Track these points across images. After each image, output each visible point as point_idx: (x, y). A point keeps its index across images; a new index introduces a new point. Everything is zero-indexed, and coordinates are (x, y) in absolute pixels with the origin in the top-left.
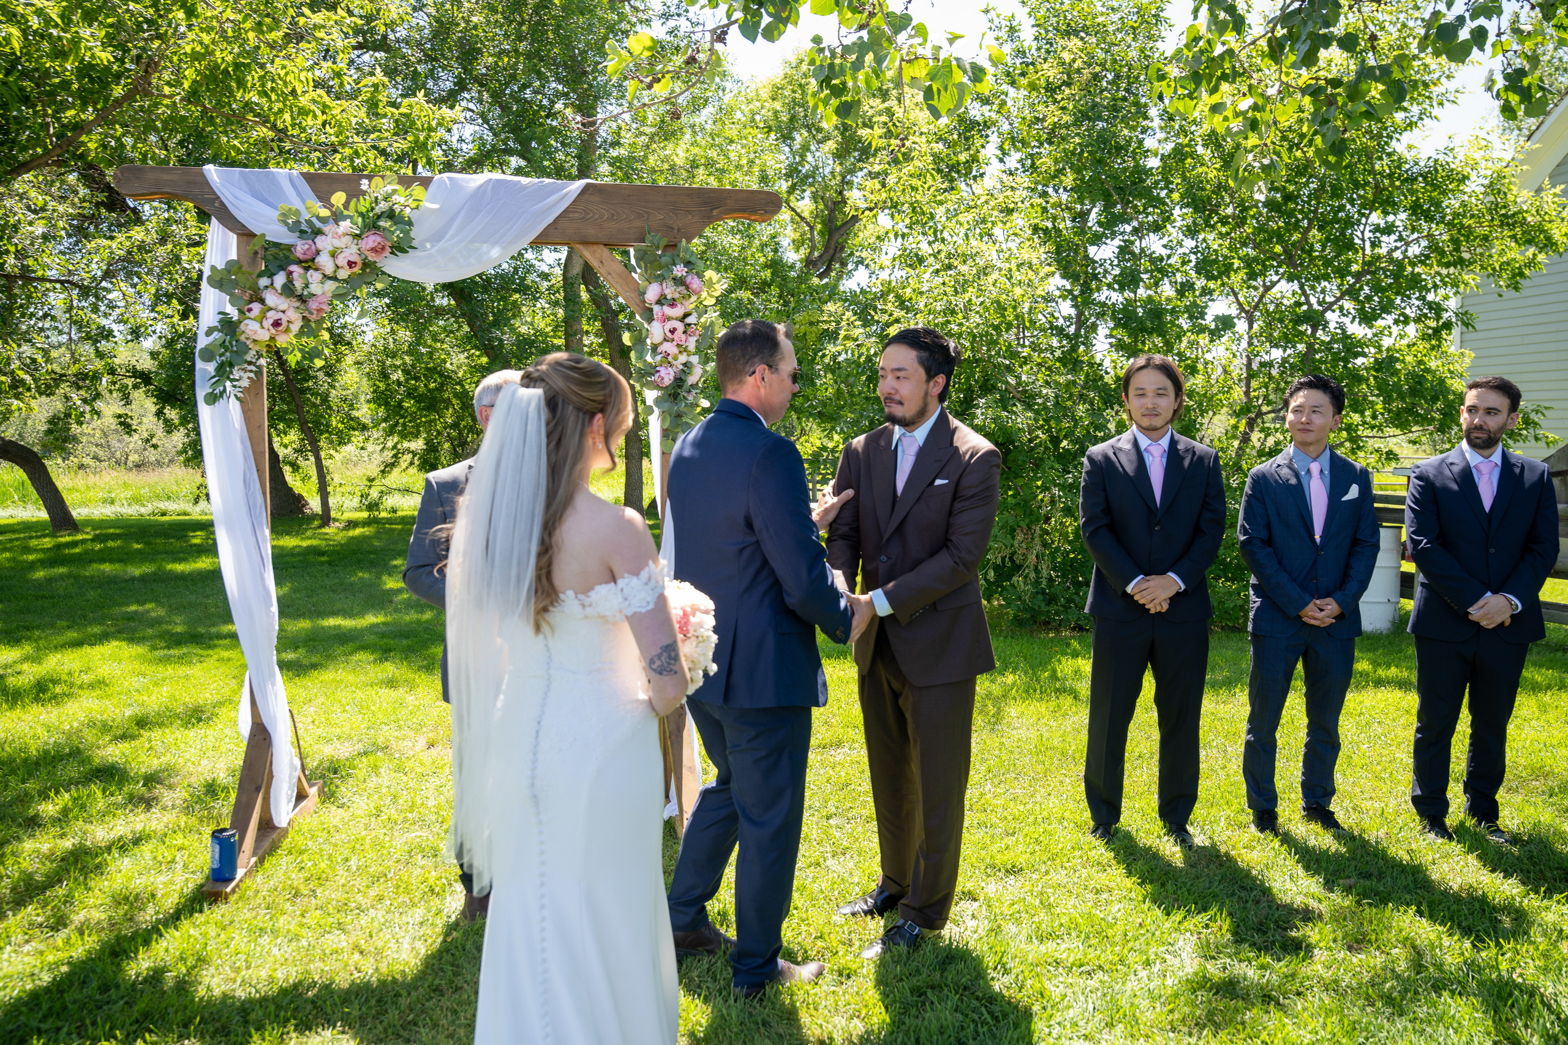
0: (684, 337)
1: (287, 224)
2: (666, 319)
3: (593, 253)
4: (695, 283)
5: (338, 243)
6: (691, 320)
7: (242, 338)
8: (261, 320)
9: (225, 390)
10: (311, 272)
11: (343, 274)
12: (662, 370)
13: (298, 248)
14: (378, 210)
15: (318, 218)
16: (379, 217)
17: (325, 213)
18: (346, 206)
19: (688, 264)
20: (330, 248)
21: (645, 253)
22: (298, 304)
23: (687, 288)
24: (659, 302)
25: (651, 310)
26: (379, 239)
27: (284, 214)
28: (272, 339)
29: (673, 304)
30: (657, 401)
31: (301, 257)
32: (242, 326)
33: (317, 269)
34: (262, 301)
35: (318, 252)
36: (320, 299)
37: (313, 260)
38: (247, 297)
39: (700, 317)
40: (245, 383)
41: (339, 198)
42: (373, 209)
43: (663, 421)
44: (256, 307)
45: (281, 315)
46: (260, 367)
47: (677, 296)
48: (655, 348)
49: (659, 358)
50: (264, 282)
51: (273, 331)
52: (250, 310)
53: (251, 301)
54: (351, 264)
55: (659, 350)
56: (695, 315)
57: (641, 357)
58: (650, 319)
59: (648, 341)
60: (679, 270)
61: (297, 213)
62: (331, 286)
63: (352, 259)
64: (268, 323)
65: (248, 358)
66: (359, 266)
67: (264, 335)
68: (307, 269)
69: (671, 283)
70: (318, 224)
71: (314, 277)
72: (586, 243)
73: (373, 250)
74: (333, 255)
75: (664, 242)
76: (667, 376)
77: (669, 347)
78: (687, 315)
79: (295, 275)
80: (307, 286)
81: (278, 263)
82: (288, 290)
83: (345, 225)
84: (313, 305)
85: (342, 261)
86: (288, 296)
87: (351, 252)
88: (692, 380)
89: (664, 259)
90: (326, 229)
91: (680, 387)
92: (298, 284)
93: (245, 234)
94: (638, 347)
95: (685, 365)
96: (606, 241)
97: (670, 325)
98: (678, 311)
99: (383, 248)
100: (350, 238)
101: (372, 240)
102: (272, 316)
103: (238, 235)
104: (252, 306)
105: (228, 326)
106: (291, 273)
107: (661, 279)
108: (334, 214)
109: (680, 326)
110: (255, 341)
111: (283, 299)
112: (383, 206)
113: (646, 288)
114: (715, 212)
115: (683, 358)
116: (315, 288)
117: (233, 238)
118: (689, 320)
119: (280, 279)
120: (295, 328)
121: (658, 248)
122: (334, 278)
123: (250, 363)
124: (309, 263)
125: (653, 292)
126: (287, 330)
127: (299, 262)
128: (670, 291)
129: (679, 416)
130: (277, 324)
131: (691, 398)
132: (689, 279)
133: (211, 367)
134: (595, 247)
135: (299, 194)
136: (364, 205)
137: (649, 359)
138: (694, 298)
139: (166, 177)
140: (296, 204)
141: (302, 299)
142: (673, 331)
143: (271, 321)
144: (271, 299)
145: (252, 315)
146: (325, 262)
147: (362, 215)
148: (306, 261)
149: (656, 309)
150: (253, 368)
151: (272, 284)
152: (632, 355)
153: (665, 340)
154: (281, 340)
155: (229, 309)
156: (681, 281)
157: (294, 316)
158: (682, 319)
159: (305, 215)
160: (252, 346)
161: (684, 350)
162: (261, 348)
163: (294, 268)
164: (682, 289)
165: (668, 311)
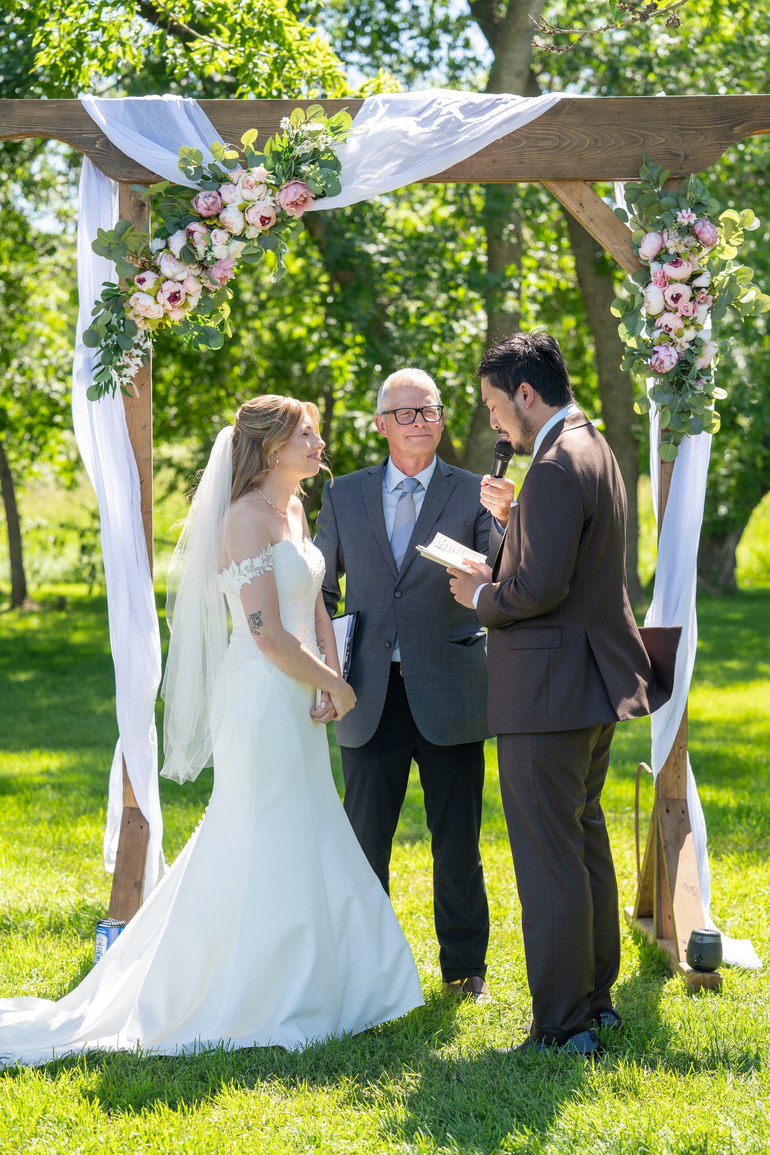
0: (691, 306)
1: (187, 172)
2: (666, 281)
3: (570, 193)
4: (707, 231)
5: (247, 194)
6: (702, 282)
7: (130, 315)
8: (155, 293)
9: (110, 381)
10: (216, 230)
11: (252, 233)
12: (661, 350)
13: (201, 202)
14: (298, 151)
15: (225, 162)
16: (299, 161)
17: (232, 155)
18: (259, 144)
19: (698, 206)
20: (239, 202)
21: (640, 192)
22: (198, 272)
23: (697, 238)
24: (658, 258)
25: (648, 269)
26: (301, 191)
27: (185, 160)
28: (166, 315)
29: (676, 263)
30: (656, 393)
31: (204, 213)
32: (132, 301)
33: (222, 228)
34: (157, 270)
35: (224, 206)
36: (223, 265)
37: (217, 216)
38: (138, 265)
39: (714, 273)
40: (132, 371)
41: (250, 137)
42: (291, 150)
43: (661, 420)
44: (149, 276)
45: (178, 287)
46: (146, 351)
47: (682, 249)
48: (652, 321)
49: (657, 334)
50: (157, 244)
51: (169, 306)
52: (142, 281)
53: (143, 269)
54: (264, 220)
55: (658, 323)
56: (707, 274)
57: (633, 332)
58: (646, 282)
59: (643, 311)
60: (685, 217)
61: (198, 155)
62: (238, 247)
63: (266, 215)
64: (163, 298)
65: (136, 340)
66: (273, 222)
67: (156, 312)
68: (210, 228)
69: (674, 233)
70: (224, 169)
71: (219, 236)
72: (560, 179)
73: (295, 204)
74: (243, 209)
75: (666, 174)
76: (669, 358)
77: (671, 320)
78: (695, 276)
79: (196, 236)
80: (210, 249)
81: (176, 220)
82: (188, 254)
83: (260, 172)
84: (217, 273)
85: (253, 217)
86: (188, 263)
87: (264, 206)
88: (700, 363)
89: (666, 201)
90: (236, 175)
91: (686, 372)
92: (201, 249)
94: (630, 319)
95: (692, 343)
96: (587, 177)
97: (672, 290)
98: (684, 271)
99: (305, 201)
100: (262, 188)
101: (292, 192)
102: (169, 288)
103: (121, 182)
104: (143, 275)
105: (114, 300)
106: (191, 233)
107: (661, 227)
108: (242, 155)
109: (686, 291)
110: (145, 319)
111: (181, 266)
112: (306, 148)
113: (641, 239)
114: (737, 130)
115: (690, 334)
116: (219, 251)
117: (114, 189)
118: (699, 282)
119: (178, 241)
120: (193, 302)
121: (657, 184)
122: (242, 238)
123: (137, 346)
124: (212, 221)
125: (650, 245)
126: (185, 305)
127: (201, 218)
128: (673, 245)
129: (685, 411)
130: (174, 298)
131: (700, 388)
132: (698, 228)
134: (573, 185)
135: (197, 129)
136: (278, 144)
137: (644, 335)
138: (705, 251)
139: (39, 113)
140: (196, 144)
141: (203, 265)
142: (676, 298)
143: (168, 295)
144: (168, 267)
145: (145, 287)
146: (233, 218)
147: (277, 156)
148: (209, 218)
149: (655, 267)
150: (140, 353)
151: (167, 247)
152: (622, 330)
153: (666, 310)
154: (177, 316)
155: (115, 279)
156: (689, 230)
157: (193, 287)
158: (689, 282)
159: (208, 159)
160: (142, 326)
161: (690, 322)
162: (151, 328)
163: (194, 226)
164: (689, 240)
165: (670, 271)
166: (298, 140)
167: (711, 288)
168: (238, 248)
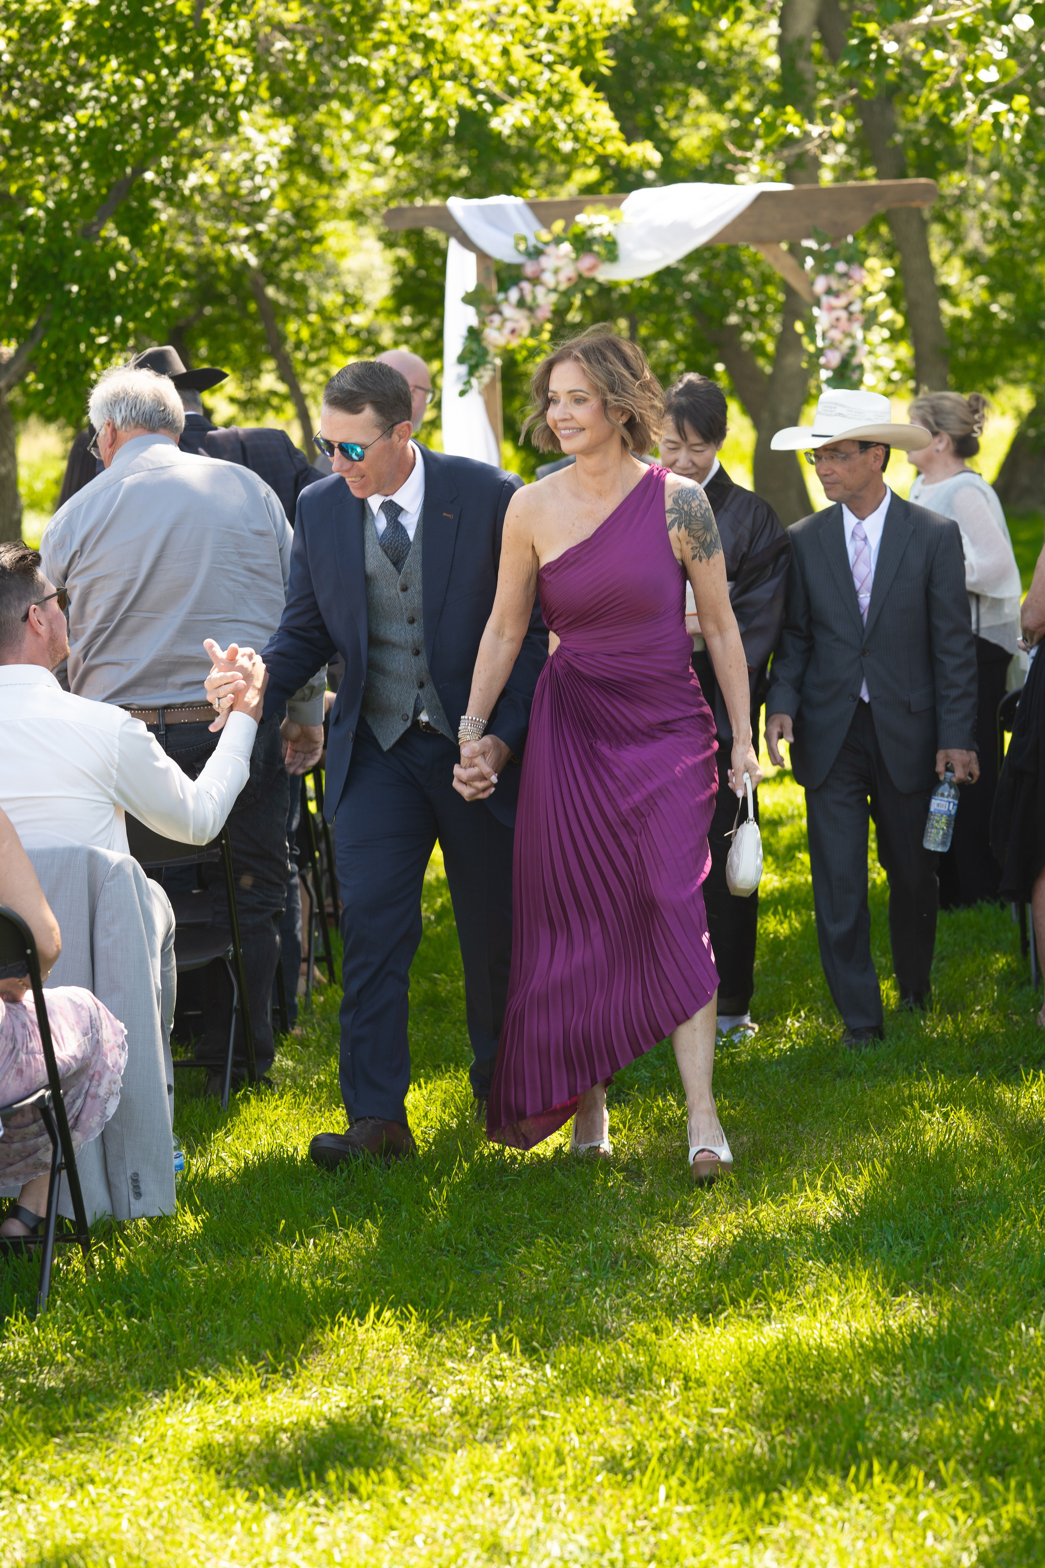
0: (848, 324)
1: (519, 252)
2: (831, 308)
4: (858, 273)
5: (558, 262)
6: (855, 307)
7: (484, 343)
8: (500, 329)
9: (473, 385)
10: (538, 286)
11: (563, 287)
12: (830, 353)
13: (527, 267)
14: (589, 234)
15: (543, 242)
16: (591, 242)
17: (548, 237)
18: (565, 230)
19: (849, 261)
20: (553, 267)
22: (528, 314)
23: (851, 279)
24: (826, 292)
25: (820, 299)
26: (593, 261)
27: (516, 245)
28: (508, 342)
29: (838, 296)
30: (827, 381)
31: (530, 275)
32: (486, 335)
33: (542, 284)
34: (500, 313)
35: (543, 271)
36: (544, 308)
37: (539, 277)
38: (489, 311)
39: (864, 301)
40: (487, 379)
41: (558, 226)
42: (585, 234)
44: (496, 318)
45: (516, 324)
46: (496, 366)
47: (841, 287)
48: (824, 334)
49: (827, 342)
50: (501, 296)
51: (510, 337)
52: (492, 321)
53: (492, 313)
54: (569, 279)
55: (827, 336)
56: (859, 302)
57: (813, 340)
58: (819, 307)
59: (818, 328)
60: (841, 267)
61: (525, 239)
63: (570, 275)
64: (506, 331)
65: (490, 358)
66: (575, 281)
67: (502, 341)
68: (534, 285)
69: (835, 277)
70: (540, 245)
71: (540, 291)
73: (588, 266)
74: (556, 272)
75: (831, 237)
76: (834, 358)
77: (835, 334)
78: (850, 304)
79: (526, 290)
80: (534, 298)
81: (510, 280)
82: (521, 303)
83: (566, 248)
84: (540, 313)
85: (563, 276)
86: (521, 309)
87: (568, 272)
88: (855, 361)
89: (831, 255)
90: (550, 250)
91: (846, 367)
92: (529, 299)
93: (483, 257)
94: (810, 333)
95: (850, 348)
97: (836, 314)
98: (842, 301)
99: (595, 267)
100: (568, 258)
101: (587, 262)
102: (509, 326)
103: (477, 255)
104: (492, 317)
105: (474, 334)
106: (521, 290)
107: (827, 272)
108: (554, 237)
109: (843, 315)
110: (496, 346)
111: (517, 310)
112: (595, 233)
113: (815, 280)
114: (876, 206)
115: (848, 343)
116: (541, 300)
117: (471, 258)
118: (853, 308)
119: (514, 295)
120: (525, 333)
122: (555, 290)
123: (490, 363)
124: (535, 281)
125: (820, 284)
126: (520, 335)
127: (528, 279)
128: (835, 285)
130: (513, 332)
131: (855, 377)
132: (850, 273)
133: (463, 369)
135: (526, 221)
136: (577, 229)
138: (858, 287)
140: (524, 231)
141: (531, 310)
142: (838, 319)
143: (508, 330)
144: (508, 311)
145: (494, 324)
146: (548, 279)
147: (576, 237)
149: (825, 300)
150: (492, 367)
151: (506, 299)
152: (805, 341)
153: (833, 327)
154: (514, 344)
155: (474, 322)
156: (845, 275)
157: (525, 326)
158: (846, 308)
159: (532, 242)
160: (492, 350)
161: (848, 335)
162: (498, 351)
163: (526, 286)
164: (845, 280)
165: (834, 302)
166: (591, 227)
167: (863, 311)
168: (554, 297)
